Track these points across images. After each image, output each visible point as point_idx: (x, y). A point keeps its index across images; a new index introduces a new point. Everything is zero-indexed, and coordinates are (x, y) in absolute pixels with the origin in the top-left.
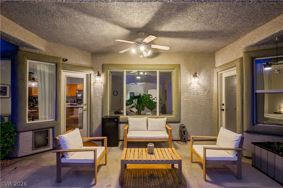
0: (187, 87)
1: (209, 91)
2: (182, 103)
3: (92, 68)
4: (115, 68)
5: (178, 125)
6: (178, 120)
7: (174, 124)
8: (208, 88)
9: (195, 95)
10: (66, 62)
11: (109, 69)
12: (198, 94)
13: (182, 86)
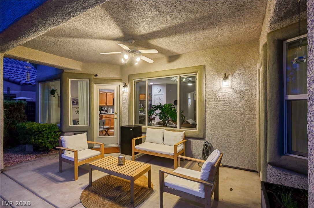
0: (215, 94)
1: (249, 98)
2: (207, 115)
3: (121, 80)
4: (138, 78)
5: (202, 142)
6: (201, 136)
7: (197, 140)
8: (247, 94)
9: (226, 105)
10: (97, 77)
11: (134, 79)
12: (230, 102)
13: (207, 93)
